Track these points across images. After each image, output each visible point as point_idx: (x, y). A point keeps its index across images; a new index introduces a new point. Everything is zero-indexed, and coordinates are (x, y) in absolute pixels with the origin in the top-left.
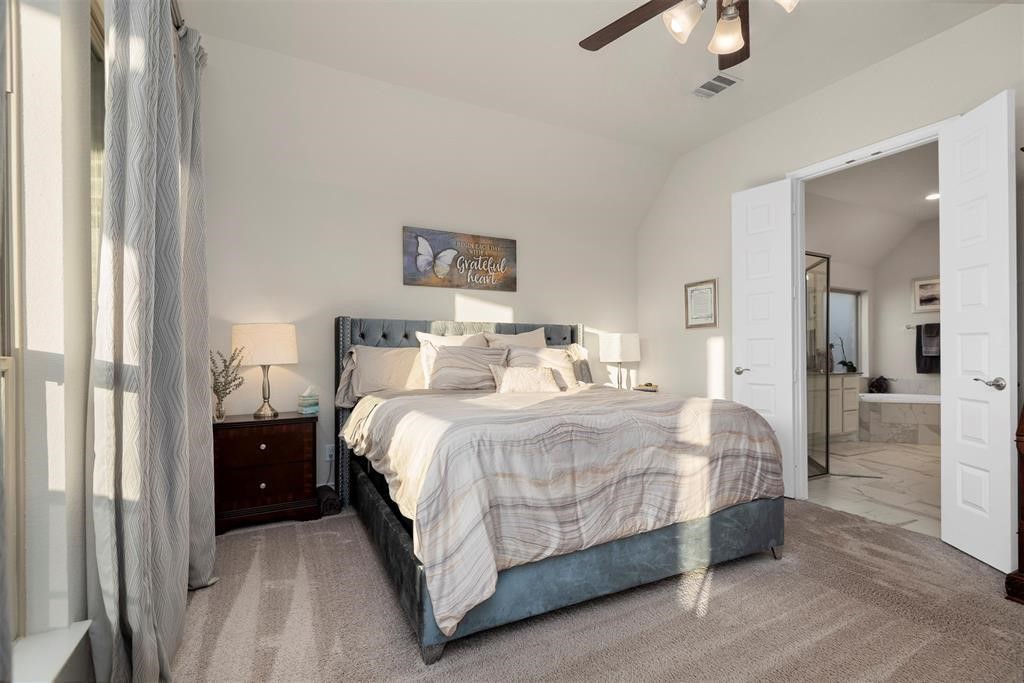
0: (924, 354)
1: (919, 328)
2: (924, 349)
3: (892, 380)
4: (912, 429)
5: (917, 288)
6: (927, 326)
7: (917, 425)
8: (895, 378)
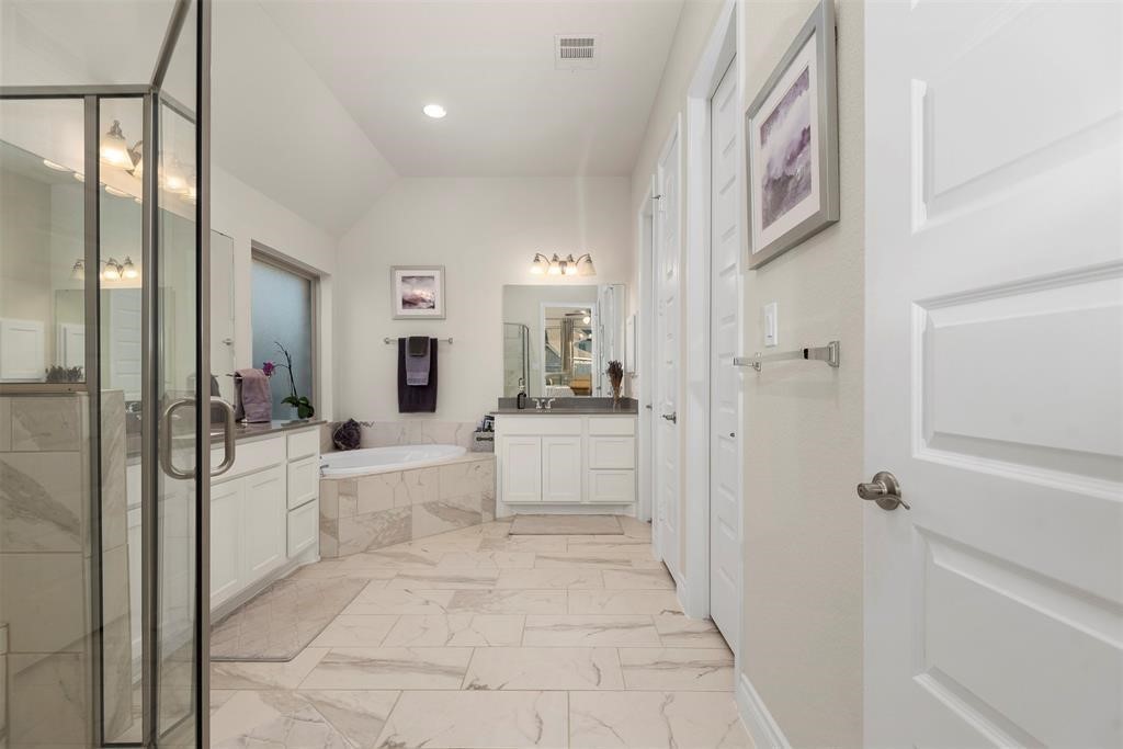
0: (409, 384)
1: (402, 342)
2: (409, 375)
3: (366, 424)
4: (403, 515)
5: (399, 280)
6: (412, 339)
7: (410, 508)
8: (369, 421)
